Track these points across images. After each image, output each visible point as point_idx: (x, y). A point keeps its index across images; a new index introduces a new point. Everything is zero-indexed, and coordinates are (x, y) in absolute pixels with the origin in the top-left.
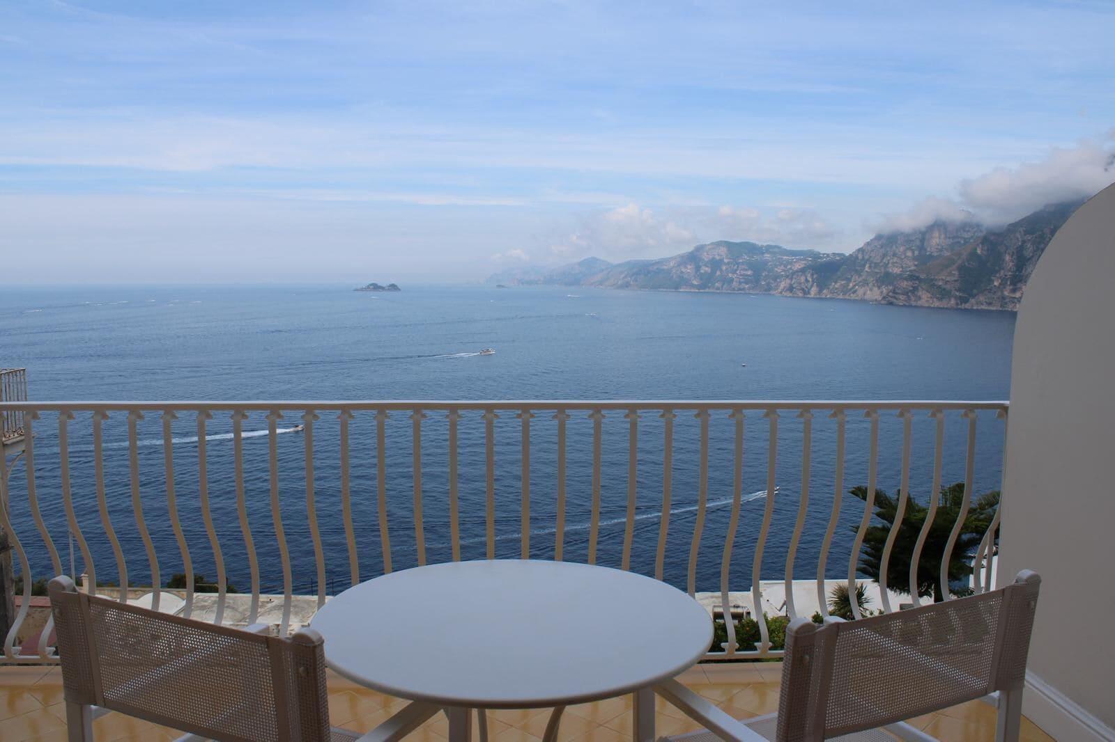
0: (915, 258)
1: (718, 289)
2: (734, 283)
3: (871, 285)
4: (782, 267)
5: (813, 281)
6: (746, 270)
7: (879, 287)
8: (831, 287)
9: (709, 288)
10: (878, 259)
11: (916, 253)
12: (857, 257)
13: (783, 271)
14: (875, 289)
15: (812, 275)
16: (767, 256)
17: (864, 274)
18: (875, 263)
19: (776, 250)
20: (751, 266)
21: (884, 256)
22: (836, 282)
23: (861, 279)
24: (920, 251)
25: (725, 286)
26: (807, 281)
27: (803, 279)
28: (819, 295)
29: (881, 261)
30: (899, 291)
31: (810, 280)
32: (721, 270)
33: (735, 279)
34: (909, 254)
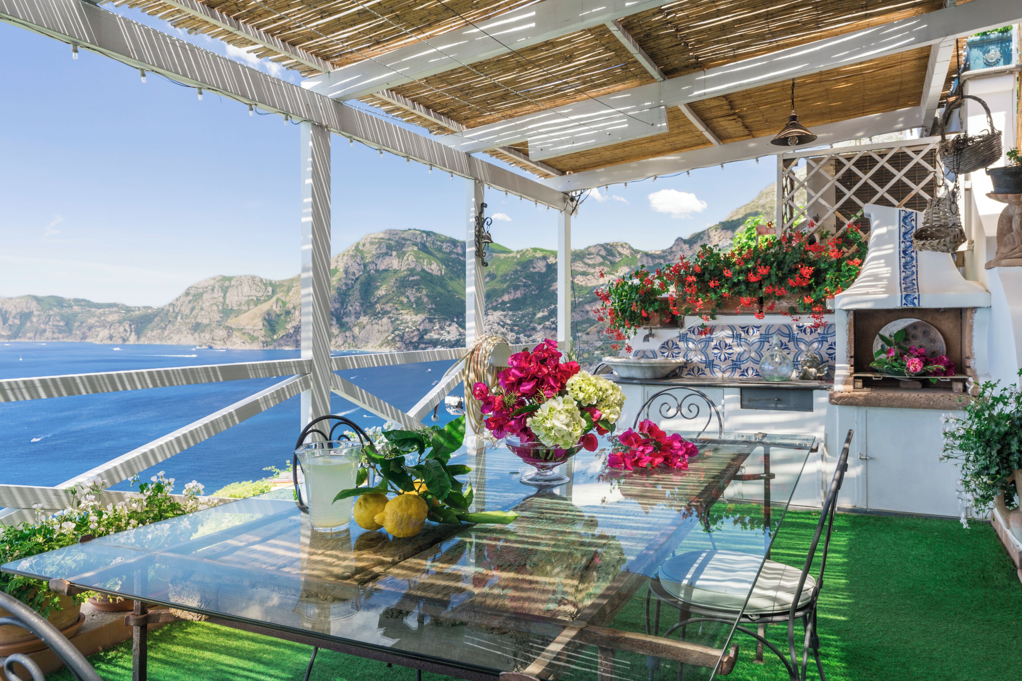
0: (219, 312)
1: (30, 338)
2: (47, 333)
3: (185, 333)
4: (96, 319)
5: (131, 331)
6: (59, 321)
7: (192, 334)
8: (148, 335)
9: (20, 338)
10: (187, 312)
11: (220, 308)
12: (169, 311)
13: (97, 321)
14: (190, 336)
15: (130, 325)
16: (76, 308)
17: (177, 324)
18: (186, 315)
19: (83, 303)
20: (63, 318)
21: (193, 309)
22: (152, 331)
23: (175, 328)
24: (223, 306)
25: (37, 336)
26: (125, 330)
27: (121, 329)
28: (138, 341)
29: (191, 313)
30: (218, 339)
31: (129, 330)
32: (32, 322)
33: (48, 330)
34: (215, 308)
